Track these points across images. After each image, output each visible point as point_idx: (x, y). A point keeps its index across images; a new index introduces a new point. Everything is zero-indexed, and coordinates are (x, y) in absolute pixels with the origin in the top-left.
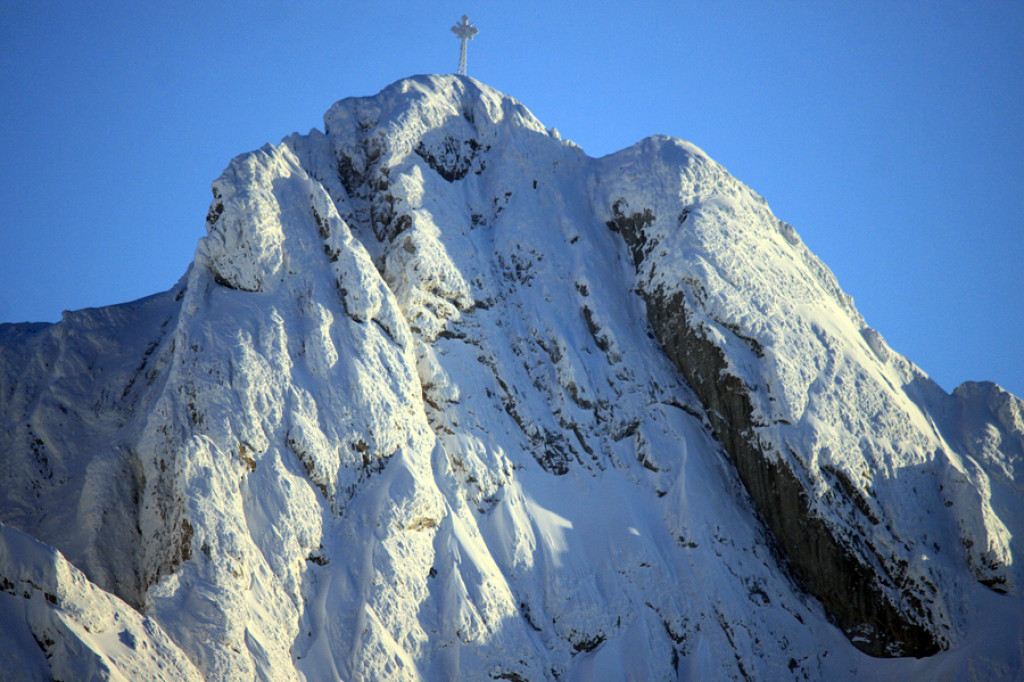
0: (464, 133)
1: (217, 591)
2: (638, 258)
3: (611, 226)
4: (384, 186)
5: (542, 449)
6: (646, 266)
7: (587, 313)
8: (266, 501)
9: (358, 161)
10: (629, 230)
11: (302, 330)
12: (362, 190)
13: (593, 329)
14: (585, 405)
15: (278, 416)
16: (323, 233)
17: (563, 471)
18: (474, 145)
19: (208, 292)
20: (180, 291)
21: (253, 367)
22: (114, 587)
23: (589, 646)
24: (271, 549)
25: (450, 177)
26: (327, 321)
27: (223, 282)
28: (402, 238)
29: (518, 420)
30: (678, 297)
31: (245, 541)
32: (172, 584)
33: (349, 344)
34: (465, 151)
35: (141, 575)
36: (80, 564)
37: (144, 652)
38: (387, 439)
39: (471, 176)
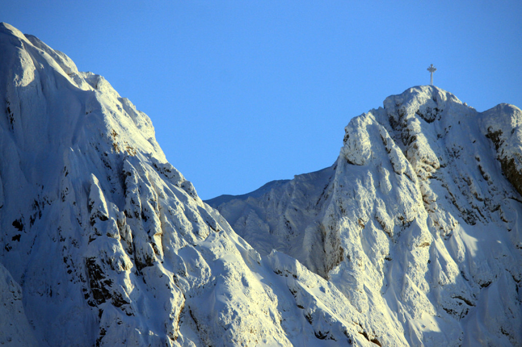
0: (433, 106)
1: (353, 272)
2: (497, 147)
3: (487, 136)
4: (405, 126)
5: (466, 216)
6: (500, 150)
7: (480, 167)
8: (369, 239)
9: (396, 118)
10: (494, 138)
11: (379, 178)
12: (398, 127)
13: (482, 173)
14: (481, 200)
15: (372, 209)
16: (385, 144)
17: (474, 224)
18: (437, 110)
19: (345, 166)
20: (335, 167)
21: (362, 192)
22: (317, 271)
23: (486, 285)
24: (371, 256)
25: (429, 121)
26: (387, 175)
27: (350, 163)
28: (413, 143)
29: (457, 206)
30: (512, 160)
31: (362, 253)
32: (337, 270)
33: (396, 182)
34: (434, 112)
35: (326, 267)
36: (304, 264)
37: (328, 294)
38: (411, 215)
39: (437, 121)
